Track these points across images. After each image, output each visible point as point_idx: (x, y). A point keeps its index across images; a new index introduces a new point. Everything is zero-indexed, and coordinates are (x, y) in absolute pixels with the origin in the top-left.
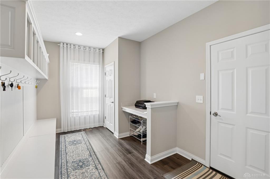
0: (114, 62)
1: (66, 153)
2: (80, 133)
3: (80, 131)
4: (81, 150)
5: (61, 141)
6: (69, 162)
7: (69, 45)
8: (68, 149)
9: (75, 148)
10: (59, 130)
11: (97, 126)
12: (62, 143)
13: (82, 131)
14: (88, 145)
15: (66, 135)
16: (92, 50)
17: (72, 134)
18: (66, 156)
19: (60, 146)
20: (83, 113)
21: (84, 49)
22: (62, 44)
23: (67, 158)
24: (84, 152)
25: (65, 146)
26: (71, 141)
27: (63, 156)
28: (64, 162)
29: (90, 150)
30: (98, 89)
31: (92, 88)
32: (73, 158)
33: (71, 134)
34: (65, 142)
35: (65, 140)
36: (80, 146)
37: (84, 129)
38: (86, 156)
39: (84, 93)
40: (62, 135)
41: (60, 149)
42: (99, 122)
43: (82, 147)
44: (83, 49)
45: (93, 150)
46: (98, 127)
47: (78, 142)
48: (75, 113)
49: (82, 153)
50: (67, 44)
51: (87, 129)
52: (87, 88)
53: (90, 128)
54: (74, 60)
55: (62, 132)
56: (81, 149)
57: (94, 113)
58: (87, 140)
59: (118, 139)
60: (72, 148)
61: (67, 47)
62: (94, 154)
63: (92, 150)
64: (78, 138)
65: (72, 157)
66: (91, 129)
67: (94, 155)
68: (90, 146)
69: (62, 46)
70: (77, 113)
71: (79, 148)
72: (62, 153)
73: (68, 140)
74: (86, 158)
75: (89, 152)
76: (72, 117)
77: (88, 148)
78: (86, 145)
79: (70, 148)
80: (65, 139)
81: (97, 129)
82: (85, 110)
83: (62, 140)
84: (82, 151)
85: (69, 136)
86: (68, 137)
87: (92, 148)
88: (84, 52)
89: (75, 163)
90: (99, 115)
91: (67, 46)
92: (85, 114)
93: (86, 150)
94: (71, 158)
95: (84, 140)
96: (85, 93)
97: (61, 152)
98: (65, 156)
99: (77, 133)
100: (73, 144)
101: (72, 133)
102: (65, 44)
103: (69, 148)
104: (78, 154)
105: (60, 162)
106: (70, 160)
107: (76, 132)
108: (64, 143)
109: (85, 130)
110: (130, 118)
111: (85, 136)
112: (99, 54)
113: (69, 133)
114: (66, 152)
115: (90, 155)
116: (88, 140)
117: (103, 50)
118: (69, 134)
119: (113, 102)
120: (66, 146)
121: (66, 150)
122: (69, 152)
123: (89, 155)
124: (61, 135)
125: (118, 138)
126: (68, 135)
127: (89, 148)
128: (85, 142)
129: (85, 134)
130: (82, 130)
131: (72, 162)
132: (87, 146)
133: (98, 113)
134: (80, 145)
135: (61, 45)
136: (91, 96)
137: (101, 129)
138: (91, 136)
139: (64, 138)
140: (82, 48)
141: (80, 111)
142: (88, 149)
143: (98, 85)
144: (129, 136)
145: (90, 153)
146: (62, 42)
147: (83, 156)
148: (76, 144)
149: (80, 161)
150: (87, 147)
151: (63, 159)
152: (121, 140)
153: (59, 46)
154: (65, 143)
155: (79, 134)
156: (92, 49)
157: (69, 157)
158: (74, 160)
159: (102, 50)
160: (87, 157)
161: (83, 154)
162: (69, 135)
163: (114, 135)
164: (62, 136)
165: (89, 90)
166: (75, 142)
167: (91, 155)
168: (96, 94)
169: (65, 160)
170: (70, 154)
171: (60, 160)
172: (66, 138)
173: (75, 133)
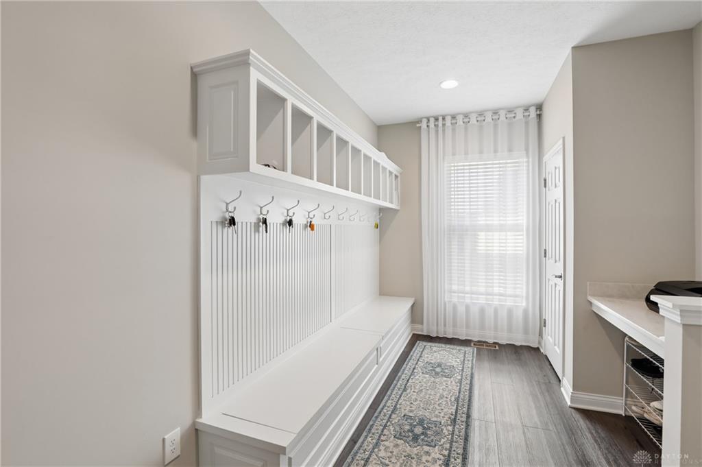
0: (564, 138)
1: (405, 387)
2: (463, 348)
3: (466, 343)
4: (438, 395)
5: (412, 356)
6: (397, 412)
7: (440, 119)
8: (413, 381)
9: (429, 384)
10: (418, 326)
11: (518, 344)
12: (411, 361)
13: (470, 346)
14: (463, 389)
15: (430, 344)
16: (502, 118)
17: (443, 345)
18: (402, 394)
19: (404, 366)
20: (491, 297)
21: (481, 121)
22: (425, 121)
23: (400, 401)
24: (444, 403)
25: (413, 371)
26: (432, 363)
27: (394, 393)
28: (388, 407)
29: (460, 404)
30: (525, 233)
31: (502, 228)
32: (412, 405)
33: (440, 345)
34: (418, 360)
35: (420, 356)
36: (444, 384)
37: (479, 341)
38: (442, 415)
39: (479, 241)
40: (421, 342)
41: (400, 374)
42: (526, 331)
43: (448, 387)
44: (464, 122)
45: (469, 409)
46: (521, 346)
47: (446, 371)
48: (456, 294)
49: (438, 403)
50: (437, 119)
51: (487, 342)
52: (488, 228)
53: (495, 343)
54: (454, 154)
55: (425, 334)
56: (441, 391)
57: (509, 303)
58: (470, 373)
59: (570, 407)
60: (424, 380)
61: (436, 126)
62: (464, 419)
63: (466, 406)
64: (450, 360)
65: (412, 403)
66: (497, 348)
67: (464, 424)
68: (467, 393)
69: (426, 127)
70: (460, 295)
71: (438, 386)
72: (399, 384)
73: (427, 357)
74: (439, 420)
75: (455, 407)
76: (450, 302)
77: (459, 397)
78: (461, 386)
79: (421, 379)
80: (422, 353)
81: (516, 352)
82: (482, 289)
83: (415, 355)
84: (442, 397)
85: (435, 349)
86: (432, 349)
87: (470, 400)
88: (481, 127)
89: (409, 420)
90: (526, 312)
91: (436, 123)
92: (482, 300)
93: (451, 400)
94: (408, 403)
95: (462, 370)
96: (482, 241)
97: (398, 381)
98: (400, 393)
99: (455, 347)
100: (431, 370)
101: (445, 343)
102: (432, 120)
103: (417, 377)
104: (428, 403)
105: (384, 401)
106: (404, 408)
107: (454, 344)
108: (415, 363)
109: (480, 344)
110: (628, 346)
111: (470, 363)
112: (527, 123)
113: (439, 343)
114: (406, 384)
115: (453, 417)
116: (472, 374)
117: (539, 107)
118: (436, 344)
119: (561, 277)
120: (415, 371)
121: (410, 381)
122: (413, 388)
123: (450, 418)
124: (420, 340)
125: (569, 403)
126: (433, 344)
127: (461, 396)
128: (462, 377)
129: (473, 356)
130: (472, 344)
131: (404, 416)
132: (460, 389)
133: (523, 304)
134: (445, 381)
135: (424, 125)
136: (500, 250)
137: (526, 355)
138: (486, 365)
139: (421, 350)
140: (473, 120)
141: (468, 289)
142: (457, 399)
143: (523, 220)
144: (622, 413)
145: (456, 412)
146: (425, 118)
147: (437, 412)
148: (437, 373)
149: (421, 422)
150: (459, 392)
151: (391, 398)
152: (577, 416)
153: (420, 127)
154: (417, 363)
155: (459, 350)
156: (502, 113)
157: (404, 400)
158: (411, 411)
159: (537, 109)
160: (443, 421)
161: (438, 408)
162: (436, 346)
163: (562, 389)
164: (421, 344)
165: (494, 233)
166: (438, 370)
167: (455, 419)
168: (517, 244)
169: (394, 405)
170: (412, 393)
171: (386, 398)
172: (426, 351)
173: (452, 347)
